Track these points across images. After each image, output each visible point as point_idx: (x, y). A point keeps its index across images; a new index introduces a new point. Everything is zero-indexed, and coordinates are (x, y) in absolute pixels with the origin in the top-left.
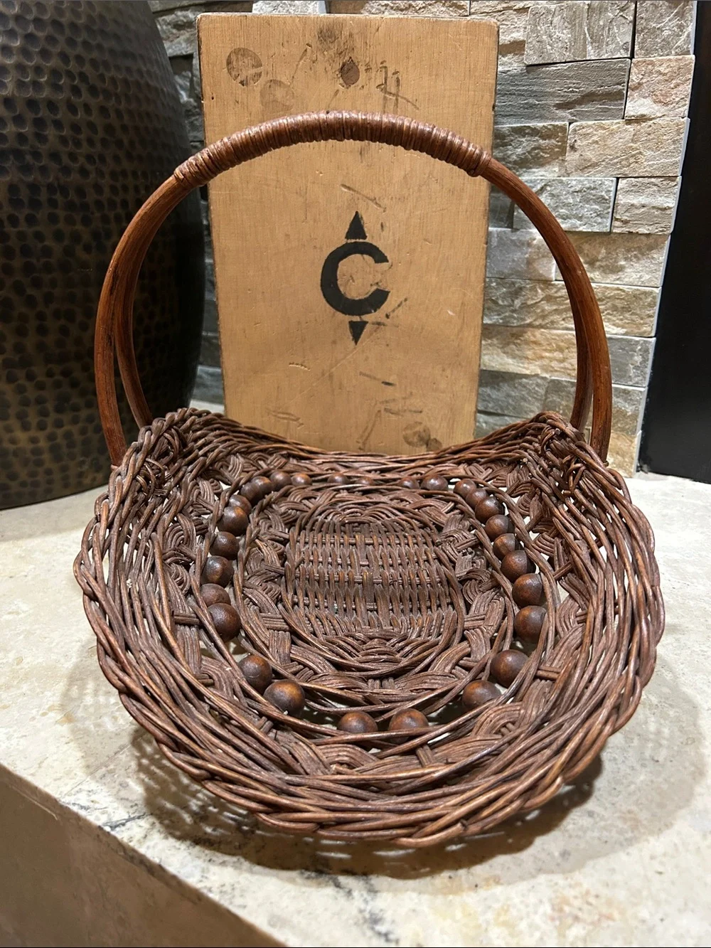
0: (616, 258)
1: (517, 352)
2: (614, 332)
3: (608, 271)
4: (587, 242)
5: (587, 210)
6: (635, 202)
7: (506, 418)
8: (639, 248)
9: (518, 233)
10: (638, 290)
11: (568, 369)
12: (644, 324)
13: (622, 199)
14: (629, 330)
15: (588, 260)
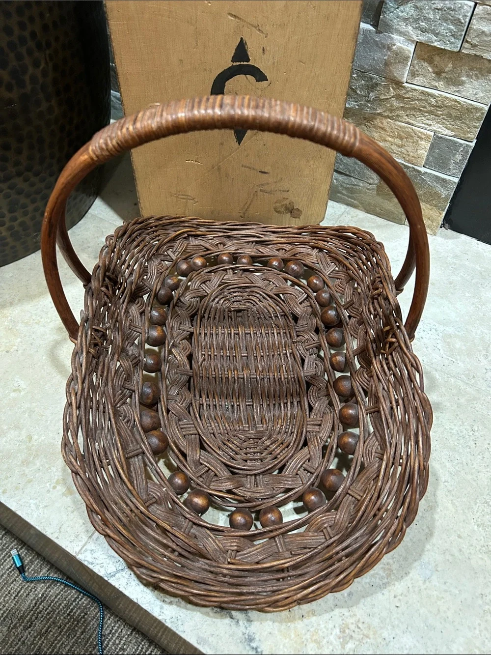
0: (459, 74)
1: (366, 132)
2: (445, 133)
3: (450, 83)
4: (438, 54)
5: (445, 28)
6: (486, 29)
7: (352, 179)
8: (480, 70)
9: (381, 35)
10: (471, 105)
11: (404, 153)
12: (468, 132)
13: (476, 25)
14: (457, 133)
15: (436, 70)
